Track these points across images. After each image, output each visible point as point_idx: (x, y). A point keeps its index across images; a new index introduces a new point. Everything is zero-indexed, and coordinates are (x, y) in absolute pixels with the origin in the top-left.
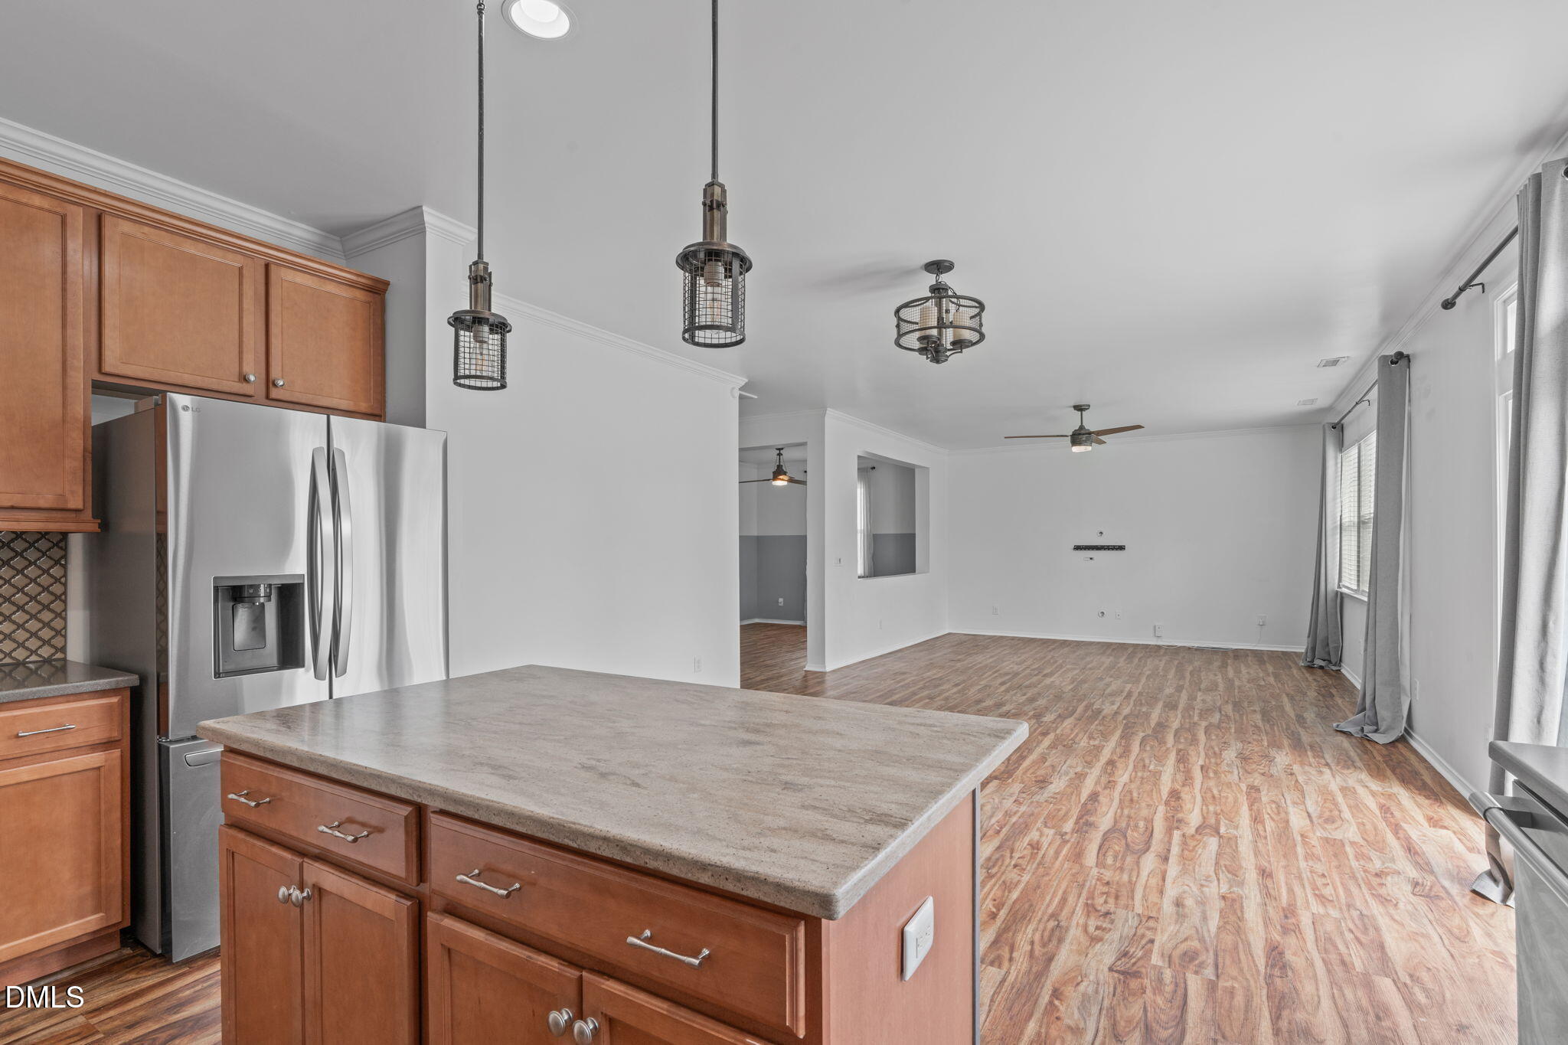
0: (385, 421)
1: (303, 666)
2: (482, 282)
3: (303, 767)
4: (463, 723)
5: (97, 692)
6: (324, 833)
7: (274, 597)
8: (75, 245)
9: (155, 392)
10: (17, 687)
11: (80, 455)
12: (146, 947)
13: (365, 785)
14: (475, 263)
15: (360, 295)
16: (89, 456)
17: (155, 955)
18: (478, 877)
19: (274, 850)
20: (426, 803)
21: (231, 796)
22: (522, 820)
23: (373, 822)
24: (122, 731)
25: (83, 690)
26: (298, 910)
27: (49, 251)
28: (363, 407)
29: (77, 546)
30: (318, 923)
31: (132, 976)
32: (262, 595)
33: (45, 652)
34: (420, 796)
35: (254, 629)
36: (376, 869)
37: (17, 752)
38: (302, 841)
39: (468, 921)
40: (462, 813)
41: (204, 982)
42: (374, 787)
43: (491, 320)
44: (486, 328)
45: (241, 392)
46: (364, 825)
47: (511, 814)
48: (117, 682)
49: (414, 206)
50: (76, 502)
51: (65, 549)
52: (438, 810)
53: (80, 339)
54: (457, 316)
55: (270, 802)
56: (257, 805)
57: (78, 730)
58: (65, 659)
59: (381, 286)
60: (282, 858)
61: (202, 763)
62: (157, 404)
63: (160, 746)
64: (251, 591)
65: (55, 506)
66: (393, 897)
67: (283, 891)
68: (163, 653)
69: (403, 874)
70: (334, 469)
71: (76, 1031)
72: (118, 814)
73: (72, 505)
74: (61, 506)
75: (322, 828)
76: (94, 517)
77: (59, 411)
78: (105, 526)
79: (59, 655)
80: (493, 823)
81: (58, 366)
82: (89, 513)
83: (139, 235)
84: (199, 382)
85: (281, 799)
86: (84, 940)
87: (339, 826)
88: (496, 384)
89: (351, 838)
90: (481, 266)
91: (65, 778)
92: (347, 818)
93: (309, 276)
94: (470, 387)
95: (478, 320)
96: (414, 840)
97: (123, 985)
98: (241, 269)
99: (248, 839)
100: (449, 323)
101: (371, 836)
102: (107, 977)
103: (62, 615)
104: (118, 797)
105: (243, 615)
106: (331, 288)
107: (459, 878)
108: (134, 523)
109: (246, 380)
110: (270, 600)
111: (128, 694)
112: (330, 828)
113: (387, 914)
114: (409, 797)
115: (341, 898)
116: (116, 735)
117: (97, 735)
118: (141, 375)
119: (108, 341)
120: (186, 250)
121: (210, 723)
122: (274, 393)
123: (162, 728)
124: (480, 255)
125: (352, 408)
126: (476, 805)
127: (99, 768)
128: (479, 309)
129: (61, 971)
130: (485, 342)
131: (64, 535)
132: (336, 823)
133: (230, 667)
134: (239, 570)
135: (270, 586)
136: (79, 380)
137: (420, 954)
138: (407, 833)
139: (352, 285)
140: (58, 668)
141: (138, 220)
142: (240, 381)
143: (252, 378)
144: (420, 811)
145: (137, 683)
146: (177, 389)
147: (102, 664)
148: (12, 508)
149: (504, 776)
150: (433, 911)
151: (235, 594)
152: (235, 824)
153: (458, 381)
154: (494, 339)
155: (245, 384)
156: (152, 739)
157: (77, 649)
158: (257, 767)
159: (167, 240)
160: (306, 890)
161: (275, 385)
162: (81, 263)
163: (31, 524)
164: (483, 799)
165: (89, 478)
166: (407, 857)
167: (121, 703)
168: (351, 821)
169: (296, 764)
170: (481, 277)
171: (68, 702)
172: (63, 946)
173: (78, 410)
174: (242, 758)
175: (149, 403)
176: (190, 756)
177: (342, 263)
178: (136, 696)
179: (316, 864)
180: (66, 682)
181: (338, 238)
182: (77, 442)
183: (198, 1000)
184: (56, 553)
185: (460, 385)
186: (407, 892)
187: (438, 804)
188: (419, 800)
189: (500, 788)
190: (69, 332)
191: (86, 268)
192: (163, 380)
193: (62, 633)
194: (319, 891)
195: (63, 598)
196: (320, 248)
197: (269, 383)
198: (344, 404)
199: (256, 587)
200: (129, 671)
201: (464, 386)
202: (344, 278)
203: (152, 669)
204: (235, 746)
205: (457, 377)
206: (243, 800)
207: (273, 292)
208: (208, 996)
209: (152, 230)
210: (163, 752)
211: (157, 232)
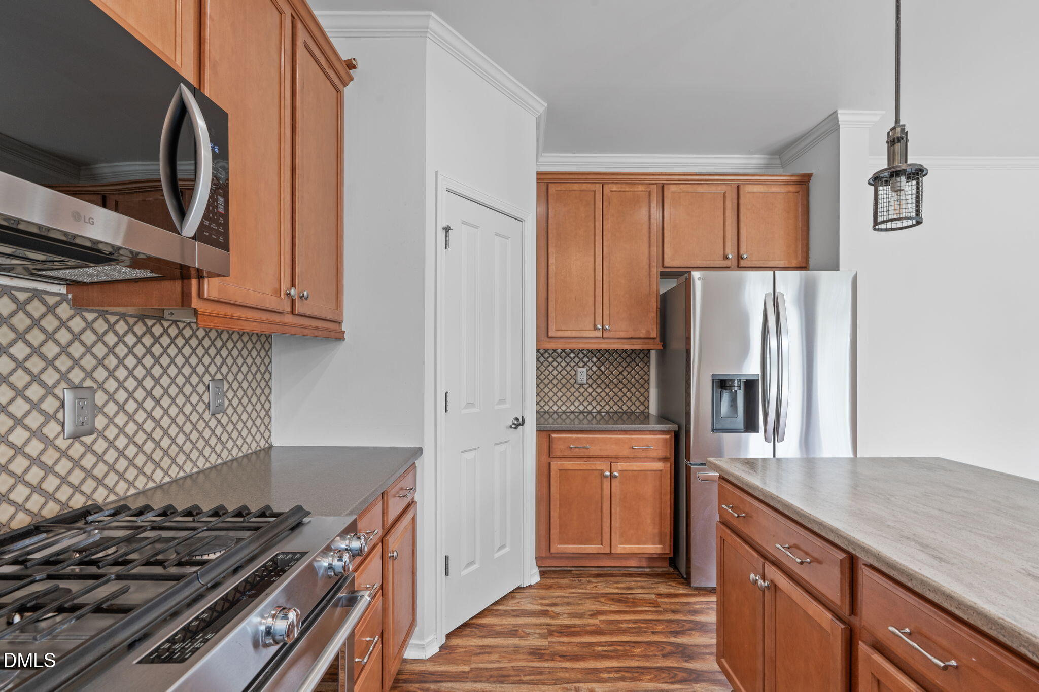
0: (809, 270)
1: (758, 432)
2: (899, 141)
3: (766, 501)
4: (883, 497)
5: (661, 431)
6: (778, 549)
7: (742, 387)
8: (654, 205)
9: (686, 273)
10: (632, 424)
11: (655, 310)
12: (679, 571)
13: (810, 526)
14: (893, 129)
15: (792, 188)
16: (658, 310)
17: (683, 577)
18: (909, 635)
19: (747, 547)
20: (860, 556)
21: (724, 506)
22: (961, 607)
23: (816, 555)
24: (670, 454)
25: (656, 429)
26: (761, 593)
27: (644, 212)
28: (794, 263)
29: (653, 355)
30: (774, 607)
31: (673, 584)
32: (736, 386)
33: (642, 408)
34: (855, 550)
35: (731, 406)
36: (817, 590)
37: (632, 455)
38: (763, 548)
39: (899, 668)
40: (894, 577)
41: (705, 604)
42: (816, 529)
43: (909, 170)
44: (903, 178)
45: (725, 265)
46: (807, 553)
47: (949, 597)
48: (669, 427)
49: (831, 113)
50: (653, 335)
51: (649, 358)
52: (869, 564)
53: (655, 251)
54: (876, 175)
55: (745, 517)
56: (738, 517)
57: (654, 449)
58: (648, 412)
59: (806, 178)
60: (751, 555)
61: (707, 479)
62: (686, 279)
63: (686, 465)
64: (730, 383)
65: (646, 336)
66: (829, 615)
67: (752, 576)
68: (688, 414)
69: (838, 602)
70: (778, 306)
71: (651, 601)
72: (669, 497)
73: (652, 336)
74: (648, 336)
75: (778, 546)
76: (660, 342)
77: (648, 290)
78: (664, 346)
79: (646, 410)
80: (927, 596)
81: (647, 266)
82: (658, 339)
83: (679, 191)
84: (705, 264)
85: (751, 517)
86: (655, 556)
87: (789, 548)
88: (910, 222)
89: (798, 560)
90: (898, 129)
91: (649, 472)
92: (794, 544)
93: (761, 186)
94: (886, 230)
95: (895, 174)
96: (847, 580)
97: (669, 587)
98: (724, 193)
99: (732, 534)
100: (870, 184)
101: (812, 563)
102: (664, 580)
103: (647, 390)
104: (669, 488)
105: (726, 397)
106: (775, 189)
107: (891, 628)
108: (676, 345)
109: (726, 258)
110: (740, 389)
111: (673, 434)
112: (784, 548)
113: (824, 625)
114: (845, 547)
115: (790, 598)
116: (668, 455)
117: (660, 453)
118: (679, 265)
119: (666, 250)
120: (698, 191)
121: (711, 459)
122: (742, 263)
123: (688, 457)
124: (897, 121)
125: (787, 265)
126: (911, 576)
127: (661, 470)
128: (896, 164)
129: (646, 567)
130: (903, 190)
131: (649, 350)
132: (787, 546)
133: (719, 427)
134: (725, 370)
135: (740, 380)
136: (655, 272)
137: (851, 669)
138: (842, 573)
139: (787, 183)
140: (645, 417)
141: (678, 183)
142: (724, 259)
143: (730, 256)
144: (852, 560)
145: (677, 430)
146: (694, 269)
147: (663, 417)
148: (632, 338)
149: (935, 557)
150: (863, 642)
151: (722, 384)
152: (724, 523)
153: (877, 227)
154: (909, 187)
155: (727, 261)
156: (683, 461)
157: (653, 409)
158: (738, 492)
159: (689, 189)
160: (767, 582)
161: (742, 258)
162: (656, 214)
163: (638, 346)
164: (916, 572)
165: (659, 322)
166: (841, 590)
167: (671, 437)
168: (796, 547)
169: (761, 498)
170: (898, 138)
171: (650, 434)
172: (648, 556)
173: (655, 288)
174: (729, 484)
175: (683, 279)
176: (700, 474)
177: (780, 171)
178: (677, 435)
179: (773, 568)
180: (649, 424)
181: (778, 157)
182: (654, 303)
183: (703, 614)
184: (646, 359)
185: (878, 230)
186: (839, 615)
187: (871, 561)
188: (854, 552)
189: (932, 567)
190: (651, 249)
191: (658, 216)
192: (689, 265)
193: (647, 399)
194: (774, 587)
195: (647, 382)
196: (767, 166)
197: (739, 257)
198: (782, 263)
199: (733, 381)
200: (674, 422)
201: (882, 230)
202: (782, 181)
203: (684, 423)
204: (726, 477)
205: (876, 223)
206: (730, 510)
207: (742, 201)
208: (707, 614)
209: (684, 186)
210: (688, 469)
211: (686, 186)
